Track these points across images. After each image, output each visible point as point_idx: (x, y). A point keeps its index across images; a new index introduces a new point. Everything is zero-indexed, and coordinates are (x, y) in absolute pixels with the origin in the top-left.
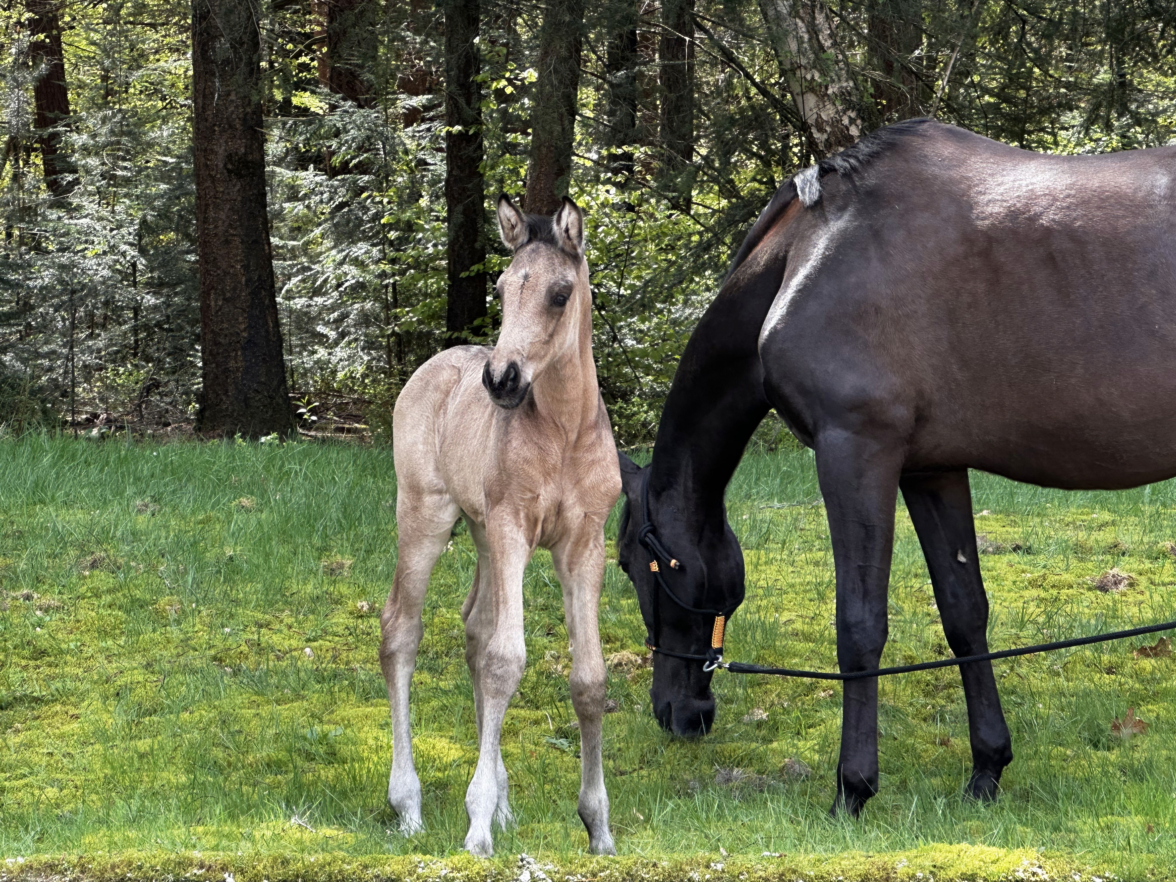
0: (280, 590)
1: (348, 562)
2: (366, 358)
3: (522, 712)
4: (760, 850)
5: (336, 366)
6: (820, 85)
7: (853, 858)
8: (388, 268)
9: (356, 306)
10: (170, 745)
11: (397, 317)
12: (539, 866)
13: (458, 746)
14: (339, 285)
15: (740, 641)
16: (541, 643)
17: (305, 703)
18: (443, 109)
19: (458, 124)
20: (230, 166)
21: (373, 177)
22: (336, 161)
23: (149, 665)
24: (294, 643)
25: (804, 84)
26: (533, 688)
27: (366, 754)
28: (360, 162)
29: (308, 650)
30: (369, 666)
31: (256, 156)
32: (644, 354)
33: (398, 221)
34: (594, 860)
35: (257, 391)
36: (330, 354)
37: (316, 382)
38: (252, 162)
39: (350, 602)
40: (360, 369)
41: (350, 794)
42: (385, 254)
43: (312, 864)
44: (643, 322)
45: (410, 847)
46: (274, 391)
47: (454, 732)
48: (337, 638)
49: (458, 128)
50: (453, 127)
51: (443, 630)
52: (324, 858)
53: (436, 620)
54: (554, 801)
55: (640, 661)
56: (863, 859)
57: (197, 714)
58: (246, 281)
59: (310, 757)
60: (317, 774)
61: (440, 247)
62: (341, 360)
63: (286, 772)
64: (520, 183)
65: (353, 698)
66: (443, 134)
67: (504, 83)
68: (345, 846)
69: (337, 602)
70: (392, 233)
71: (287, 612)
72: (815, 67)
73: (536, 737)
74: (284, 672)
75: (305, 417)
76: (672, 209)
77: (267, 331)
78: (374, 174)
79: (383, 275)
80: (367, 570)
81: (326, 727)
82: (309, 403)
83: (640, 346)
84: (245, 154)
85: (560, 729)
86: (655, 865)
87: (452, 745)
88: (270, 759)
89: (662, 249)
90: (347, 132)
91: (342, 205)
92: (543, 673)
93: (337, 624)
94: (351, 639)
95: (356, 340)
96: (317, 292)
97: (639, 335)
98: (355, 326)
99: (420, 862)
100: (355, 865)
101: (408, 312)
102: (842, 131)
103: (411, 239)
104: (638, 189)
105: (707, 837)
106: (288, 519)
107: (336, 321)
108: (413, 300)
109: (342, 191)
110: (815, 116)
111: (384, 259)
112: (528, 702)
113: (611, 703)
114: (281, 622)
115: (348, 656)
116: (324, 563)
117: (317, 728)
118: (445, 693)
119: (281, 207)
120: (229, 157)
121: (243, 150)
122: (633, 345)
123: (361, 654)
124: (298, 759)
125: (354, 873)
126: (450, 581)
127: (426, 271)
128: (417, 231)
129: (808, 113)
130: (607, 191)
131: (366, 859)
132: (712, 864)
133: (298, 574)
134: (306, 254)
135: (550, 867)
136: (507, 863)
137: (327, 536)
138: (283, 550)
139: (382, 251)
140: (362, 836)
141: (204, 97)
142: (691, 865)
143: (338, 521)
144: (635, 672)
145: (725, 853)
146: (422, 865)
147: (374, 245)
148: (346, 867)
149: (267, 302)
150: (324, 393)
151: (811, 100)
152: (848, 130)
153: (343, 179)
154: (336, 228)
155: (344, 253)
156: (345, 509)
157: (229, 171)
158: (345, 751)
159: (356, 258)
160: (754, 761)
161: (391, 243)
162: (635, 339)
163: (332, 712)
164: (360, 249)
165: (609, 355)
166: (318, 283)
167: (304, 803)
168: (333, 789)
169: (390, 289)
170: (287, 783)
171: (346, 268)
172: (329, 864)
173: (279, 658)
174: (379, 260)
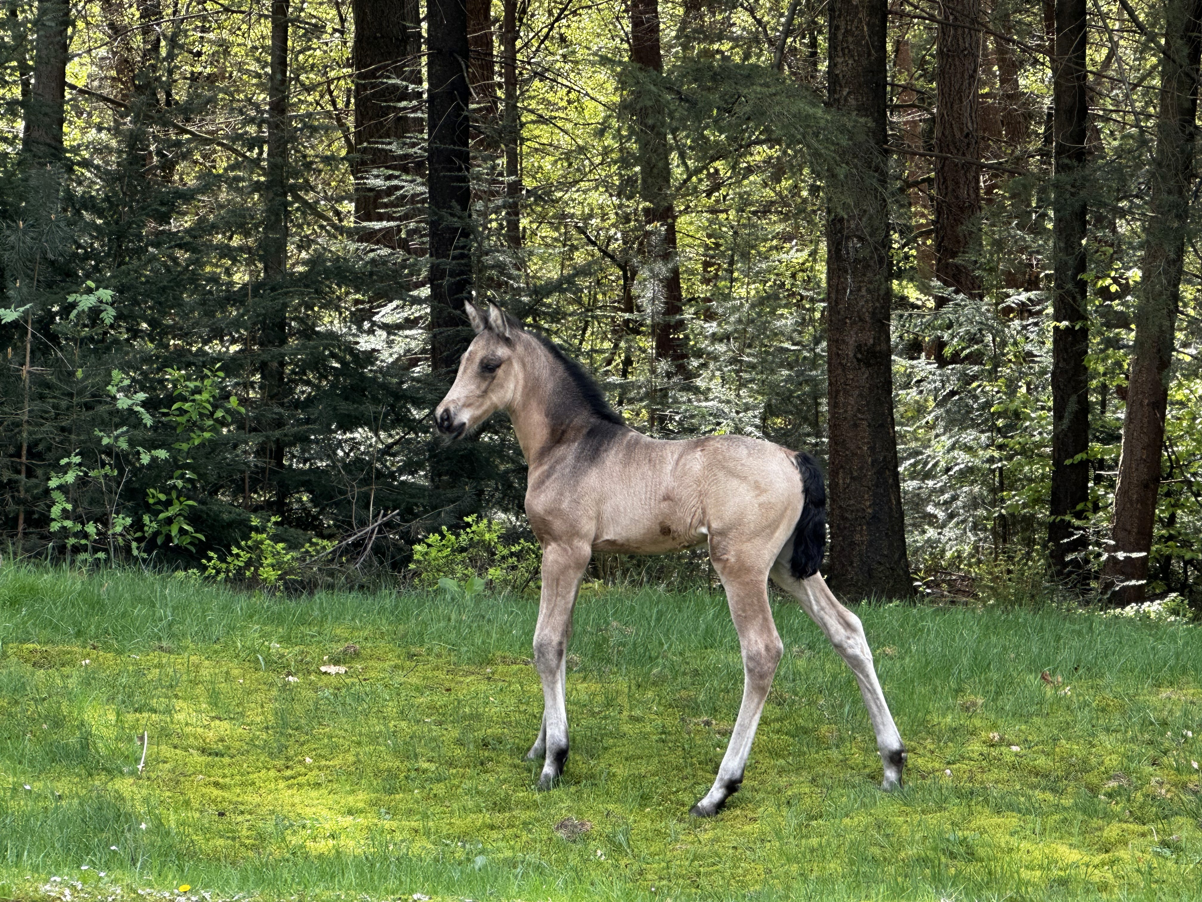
0: (924, 722)
1: (980, 701)
2: (973, 539)
3: (1131, 826)
5: (944, 545)
8: (996, 454)
9: (965, 489)
10: (835, 842)
11: (1003, 500)
13: (1076, 851)
14: (948, 469)
16: (1147, 771)
17: (947, 814)
19: (1065, 319)
20: (859, 356)
21: (983, 367)
22: (948, 351)
23: (814, 780)
24: (937, 765)
26: (1140, 808)
27: (999, 855)
28: (971, 353)
29: (948, 771)
30: (1001, 785)
31: (884, 347)
33: (1006, 410)
35: (880, 563)
36: (939, 534)
37: (926, 559)
38: (880, 352)
39: (983, 733)
40: (967, 549)
42: (993, 440)
46: (895, 564)
47: (1074, 840)
48: (973, 762)
49: (1065, 324)
50: (1061, 322)
51: (1062, 759)
53: (1057, 750)
57: (856, 819)
58: (873, 462)
59: (953, 856)
61: (1045, 435)
62: (950, 540)
64: (1123, 376)
65: (987, 811)
66: (1050, 329)
67: (1109, 281)
69: (973, 733)
70: (1000, 420)
71: (930, 740)
73: (1144, 846)
74: (928, 789)
75: (921, 589)
77: (890, 508)
78: (984, 365)
79: (991, 460)
80: (997, 708)
81: (965, 833)
82: (924, 577)
84: (873, 345)
85: (1164, 841)
87: (1071, 851)
88: (919, 856)
90: (960, 325)
91: (953, 393)
92: (1149, 795)
93: (972, 751)
94: (984, 763)
95: (964, 521)
96: (928, 475)
98: (963, 507)
101: (1014, 496)
103: (1018, 427)
107: (946, 503)
108: (1019, 484)
109: (953, 379)
111: (992, 445)
112: (1136, 818)
114: (925, 748)
115: (982, 777)
116: (959, 702)
117: (958, 833)
118: (1065, 809)
120: (859, 348)
121: (871, 341)
123: (994, 774)
124: (943, 857)
127: (1031, 457)
128: (1025, 419)
133: (938, 709)
134: (917, 439)
137: (961, 680)
138: (924, 690)
139: (990, 438)
141: (837, 291)
147: (983, 432)
149: (891, 481)
150: (934, 570)
153: (953, 369)
154: (947, 415)
155: (954, 439)
157: (858, 360)
158: (981, 852)
159: (966, 444)
161: (999, 430)
163: (970, 821)
164: (969, 436)
166: (930, 466)
167: (950, 889)
169: (997, 474)
171: (956, 453)
173: (924, 778)
174: (988, 446)
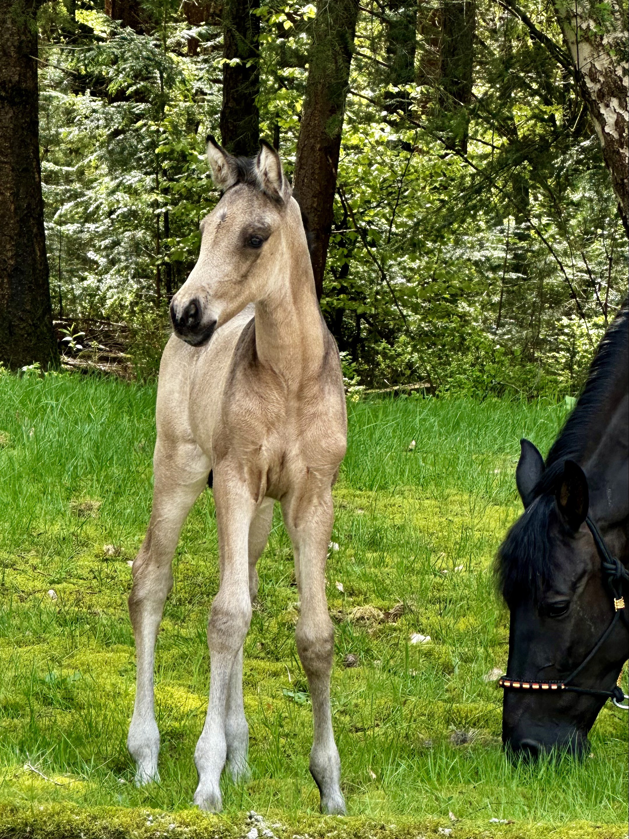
0: (27, 531)
1: (96, 504)
2: (136, 286)
3: (262, 664)
4: (489, 817)
5: (105, 293)
6: (595, 34)
7: (581, 828)
8: (161, 199)
9: (127, 234)
11: (167, 247)
12: (268, 823)
13: (196, 696)
14: (111, 213)
15: (484, 599)
16: (284, 594)
17: (46, 646)
18: (220, 39)
19: (236, 56)
21: (149, 105)
22: (112, 88)
24: (38, 584)
25: (580, 33)
26: (274, 639)
27: (103, 701)
28: (137, 90)
29: (51, 592)
30: (112, 610)
31: (30, 84)
32: (412, 293)
33: (172, 151)
34: (323, 820)
35: (21, 319)
36: (99, 281)
37: (85, 308)
38: (26, 90)
39: (96, 545)
40: (129, 298)
41: (84, 741)
42: (158, 183)
43: (41, 813)
44: (413, 260)
45: (140, 799)
46: (38, 319)
47: (192, 682)
48: (81, 581)
49: (235, 60)
50: (231, 59)
51: (186, 578)
52: (53, 808)
53: (181, 566)
54: (288, 756)
55: (382, 616)
56: (590, 830)
58: (15, 209)
59: (47, 702)
60: (53, 719)
62: (110, 287)
63: (23, 716)
65: (94, 643)
66: (220, 66)
67: (282, 17)
68: (75, 797)
69: (85, 544)
70: (166, 162)
71: (33, 553)
72: (591, 17)
73: (274, 689)
74: (26, 613)
75: (70, 345)
76: (447, 148)
77: (34, 259)
78: (151, 103)
79: (155, 204)
80: (115, 512)
81: (65, 672)
82: (75, 331)
83: (409, 285)
84: (19, 82)
85: (298, 682)
86: (383, 828)
87: (190, 695)
88: (7, 702)
89: (435, 188)
90: (125, 60)
91: (116, 133)
92: (284, 624)
93: (82, 567)
94: (95, 583)
95: (126, 268)
96: (89, 218)
97: (408, 273)
98: (125, 253)
99: (148, 815)
100: (84, 816)
101: (179, 243)
102: (615, 82)
103: (184, 169)
104: (413, 128)
105: (437, 799)
106: (38, 458)
107: (106, 248)
108: (185, 230)
109: (118, 117)
110: (589, 66)
111: (157, 188)
112: (268, 653)
113: (351, 658)
114: (27, 562)
115: (91, 600)
116: (72, 504)
117: (56, 672)
118: (186, 640)
119: (57, 131)
121: (17, 78)
122: (402, 284)
123: (105, 598)
124: (36, 703)
125: (82, 824)
126: (197, 527)
127: (198, 201)
128: (192, 162)
129: (582, 63)
130: (383, 130)
131: (95, 810)
132: (440, 829)
133: (46, 514)
134: (80, 180)
135: (278, 825)
136: (235, 821)
137: (77, 476)
138: (32, 489)
139: (156, 181)
140: (94, 786)
142: (419, 828)
143: (90, 461)
144: (377, 627)
145: (453, 818)
146: (151, 818)
147: (146, 174)
148: (74, 817)
149: (35, 230)
150: (92, 320)
151: (585, 49)
152: (621, 81)
153: (119, 106)
154: (111, 156)
155: (117, 181)
156: (98, 448)
158: (82, 697)
159: (130, 186)
160: (490, 723)
161: (165, 173)
162: (405, 277)
163: (72, 656)
164: (134, 177)
165: (377, 293)
166: (91, 209)
167: (38, 749)
168: (69, 735)
169: (162, 218)
170: (23, 727)
171: (119, 195)
172: (58, 814)
173: (22, 600)
174: (152, 190)
